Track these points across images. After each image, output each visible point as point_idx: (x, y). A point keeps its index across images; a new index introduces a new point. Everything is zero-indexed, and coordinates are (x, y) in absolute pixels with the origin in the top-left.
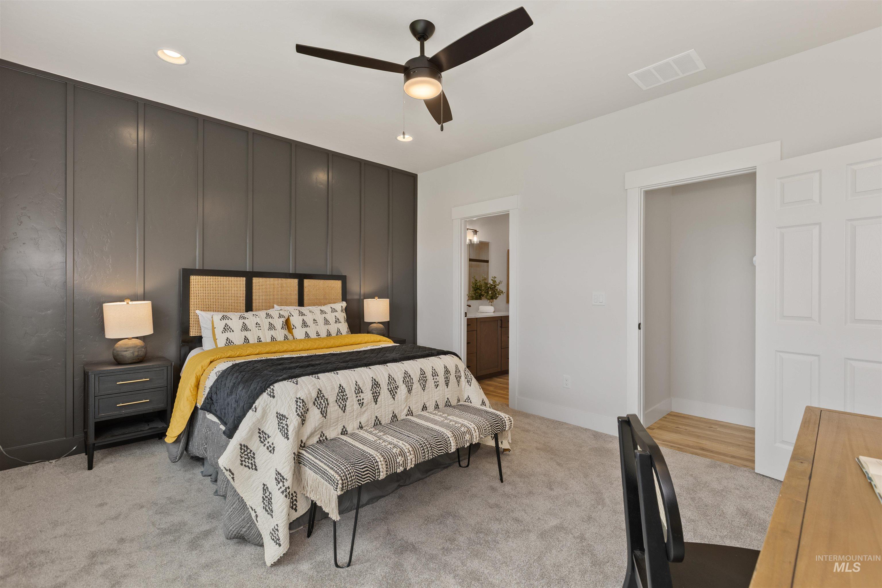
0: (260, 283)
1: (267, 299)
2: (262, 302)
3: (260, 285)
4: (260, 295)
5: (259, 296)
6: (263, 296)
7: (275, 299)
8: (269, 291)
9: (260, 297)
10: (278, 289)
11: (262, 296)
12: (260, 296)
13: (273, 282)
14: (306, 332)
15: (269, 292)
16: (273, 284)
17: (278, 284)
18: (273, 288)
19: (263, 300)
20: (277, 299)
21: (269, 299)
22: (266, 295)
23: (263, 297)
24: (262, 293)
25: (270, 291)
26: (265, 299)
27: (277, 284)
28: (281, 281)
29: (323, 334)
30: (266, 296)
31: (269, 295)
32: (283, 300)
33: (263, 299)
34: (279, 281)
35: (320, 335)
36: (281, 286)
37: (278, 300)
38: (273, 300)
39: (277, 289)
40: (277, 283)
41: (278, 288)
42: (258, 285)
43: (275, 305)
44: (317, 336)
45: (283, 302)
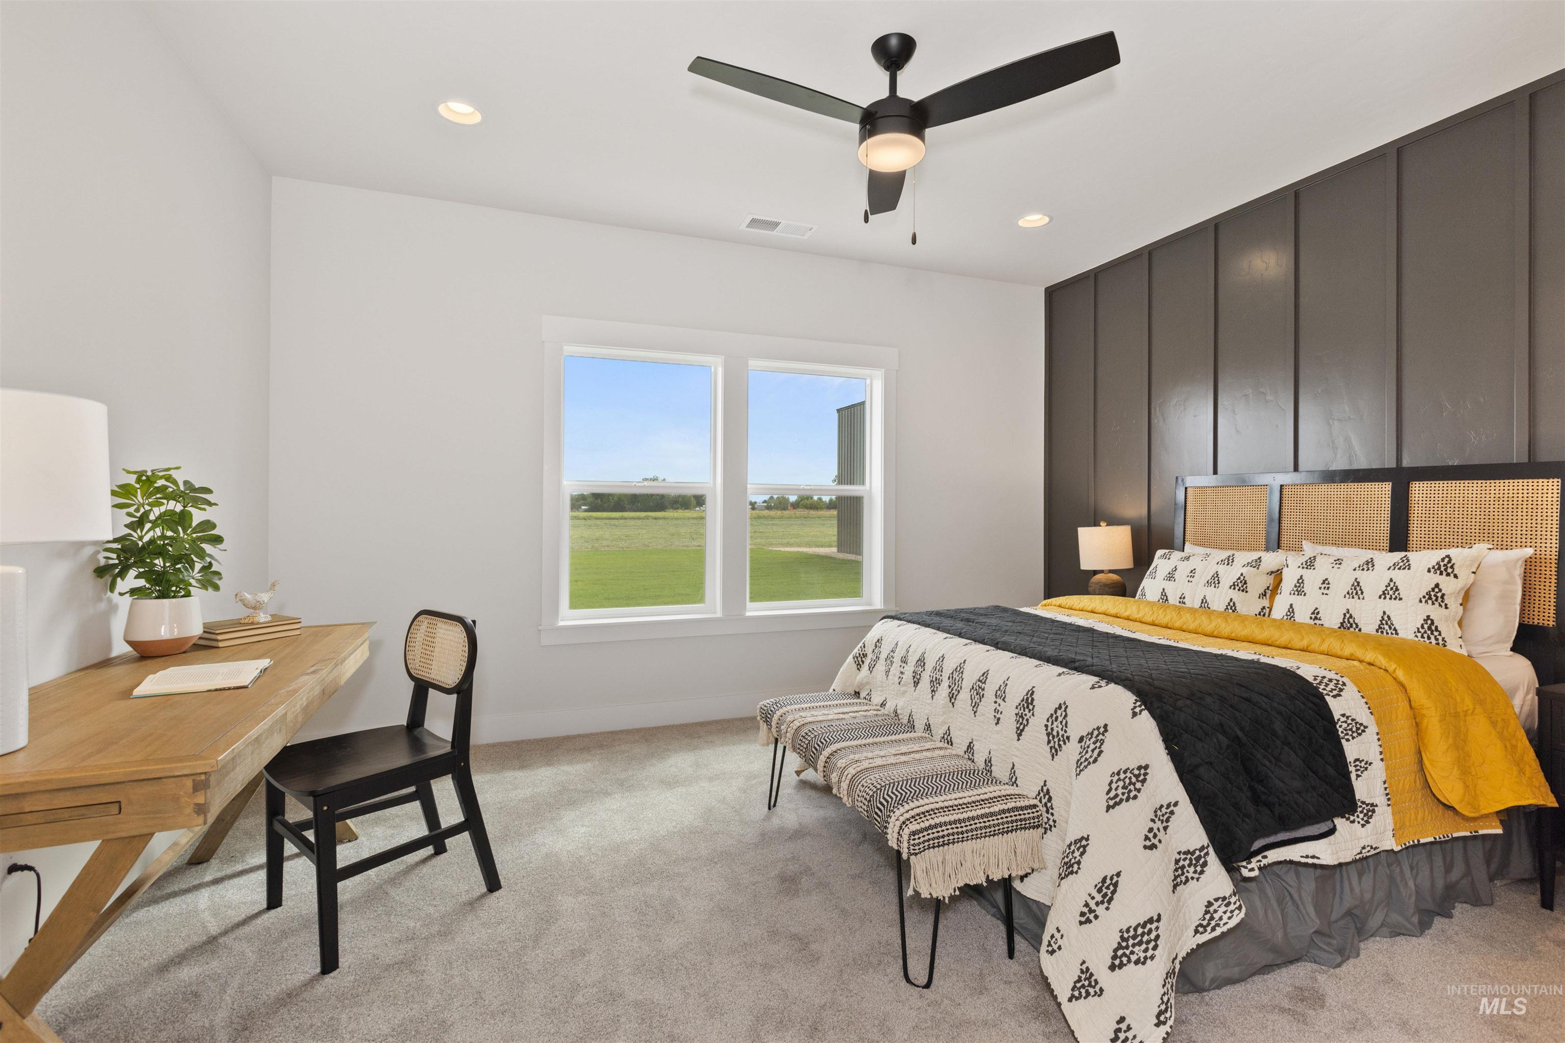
0: (1299, 496)
1: (1313, 529)
2: (1300, 534)
3: (1298, 499)
4: (1298, 519)
5: (1295, 523)
6: (1304, 523)
7: (1331, 530)
8: (1316, 511)
9: (1298, 525)
10: (1338, 508)
11: (1301, 523)
12: (1298, 523)
13: (1326, 493)
14: (1291, 605)
15: (1316, 514)
16: (1326, 496)
17: (1339, 496)
18: (1326, 505)
19: (1303, 532)
20: (1334, 530)
21: (1316, 529)
22: (1310, 520)
23: (1304, 526)
24: (1301, 517)
25: (1320, 511)
26: (1307, 529)
27: (1336, 496)
28: (1346, 490)
29: (1331, 619)
30: (1310, 523)
31: (1316, 520)
32: (1351, 534)
33: (1303, 529)
34: (1342, 490)
35: (1320, 619)
36: (1345, 499)
37: (1337, 533)
38: (1325, 533)
39: (1335, 508)
40: (1336, 493)
41: (1339, 505)
42: (1293, 499)
43: (1304, 542)
44: (1311, 618)
45: (1350, 537)
